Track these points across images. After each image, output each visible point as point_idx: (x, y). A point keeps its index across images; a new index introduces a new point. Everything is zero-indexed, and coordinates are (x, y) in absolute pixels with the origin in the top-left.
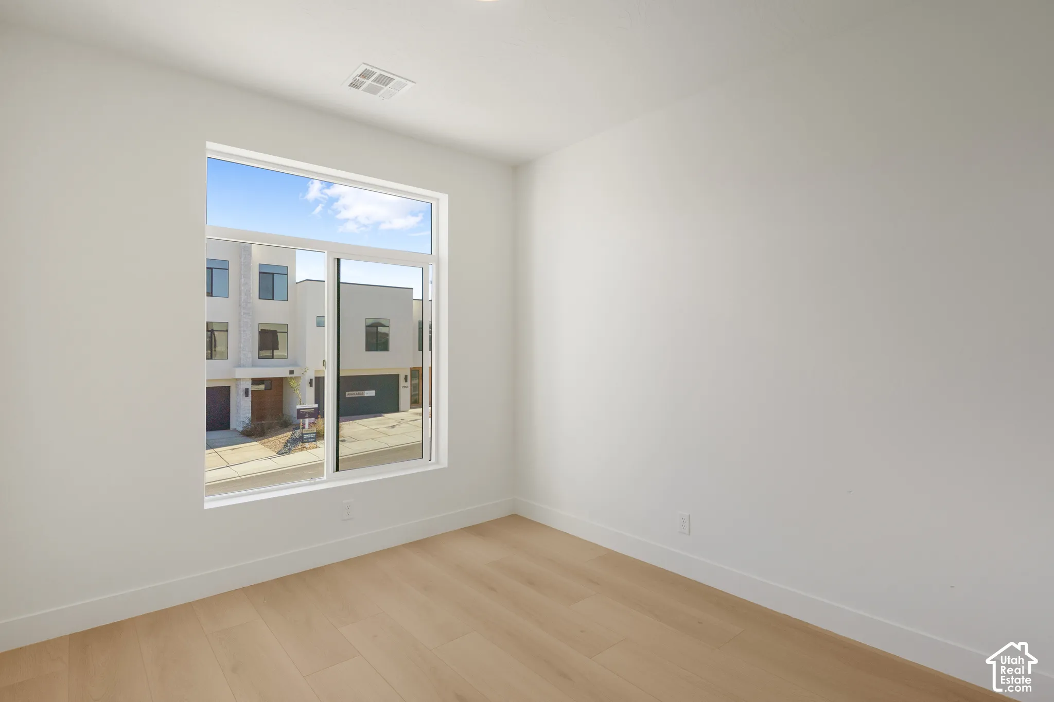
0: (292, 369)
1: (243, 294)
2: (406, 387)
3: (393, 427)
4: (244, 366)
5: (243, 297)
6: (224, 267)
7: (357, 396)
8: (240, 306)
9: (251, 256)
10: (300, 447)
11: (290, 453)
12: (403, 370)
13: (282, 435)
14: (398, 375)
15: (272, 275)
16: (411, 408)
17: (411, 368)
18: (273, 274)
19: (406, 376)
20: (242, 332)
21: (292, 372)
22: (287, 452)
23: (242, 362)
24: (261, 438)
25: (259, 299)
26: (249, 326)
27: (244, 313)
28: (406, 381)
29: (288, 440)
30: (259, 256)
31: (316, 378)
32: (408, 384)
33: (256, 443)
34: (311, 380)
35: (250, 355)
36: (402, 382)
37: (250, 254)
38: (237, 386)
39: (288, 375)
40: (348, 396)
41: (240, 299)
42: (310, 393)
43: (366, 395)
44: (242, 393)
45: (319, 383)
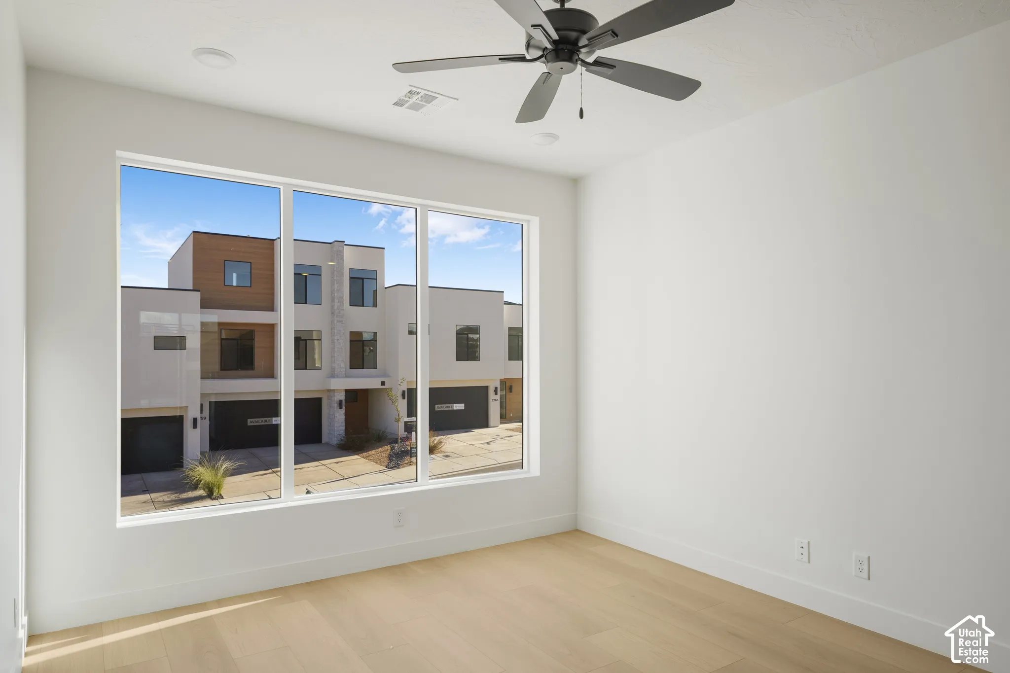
0: (383, 380)
1: (336, 301)
2: (495, 400)
3: (488, 443)
4: (338, 377)
5: (336, 304)
6: (316, 272)
7: (446, 409)
8: (333, 313)
9: (343, 260)
10: (407, 462)
11: (399, 468)
12: (493, 383)
13: (380, 449)
14: (487, 387)
15: (361, 280)
16: (501, 423)
17: (500, 379)
18: (363, 279)
19: (496, 388)
20: (336, 341)
21: (383, 383)
22: (396, 467)
23: (336, 372)
24: (360, 452)
25: (350, 305)
26: (342, 333)
27: (338, 322)
28: (496, 394)
29: (389, 455)
30: (351, 261)
31: (408, 389)
32: (498, 397)
33: (356, 457)
34: (404, 392)
35: (343, 365)
36: (492, 395)
37: (342, 259)
38: (329, 398)
39: (379, 386)
40: (438, 409)
41: (333, 307)
42: (402, 405)
43: (455, 409)
44: (336, 405)
45: (410, 395)
